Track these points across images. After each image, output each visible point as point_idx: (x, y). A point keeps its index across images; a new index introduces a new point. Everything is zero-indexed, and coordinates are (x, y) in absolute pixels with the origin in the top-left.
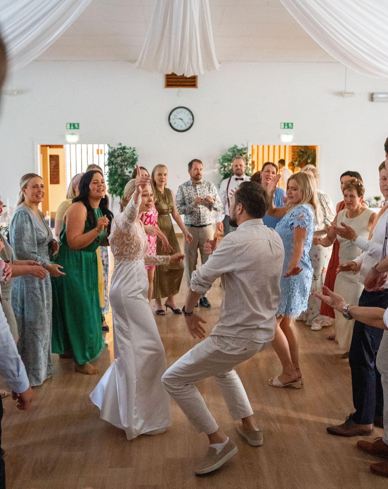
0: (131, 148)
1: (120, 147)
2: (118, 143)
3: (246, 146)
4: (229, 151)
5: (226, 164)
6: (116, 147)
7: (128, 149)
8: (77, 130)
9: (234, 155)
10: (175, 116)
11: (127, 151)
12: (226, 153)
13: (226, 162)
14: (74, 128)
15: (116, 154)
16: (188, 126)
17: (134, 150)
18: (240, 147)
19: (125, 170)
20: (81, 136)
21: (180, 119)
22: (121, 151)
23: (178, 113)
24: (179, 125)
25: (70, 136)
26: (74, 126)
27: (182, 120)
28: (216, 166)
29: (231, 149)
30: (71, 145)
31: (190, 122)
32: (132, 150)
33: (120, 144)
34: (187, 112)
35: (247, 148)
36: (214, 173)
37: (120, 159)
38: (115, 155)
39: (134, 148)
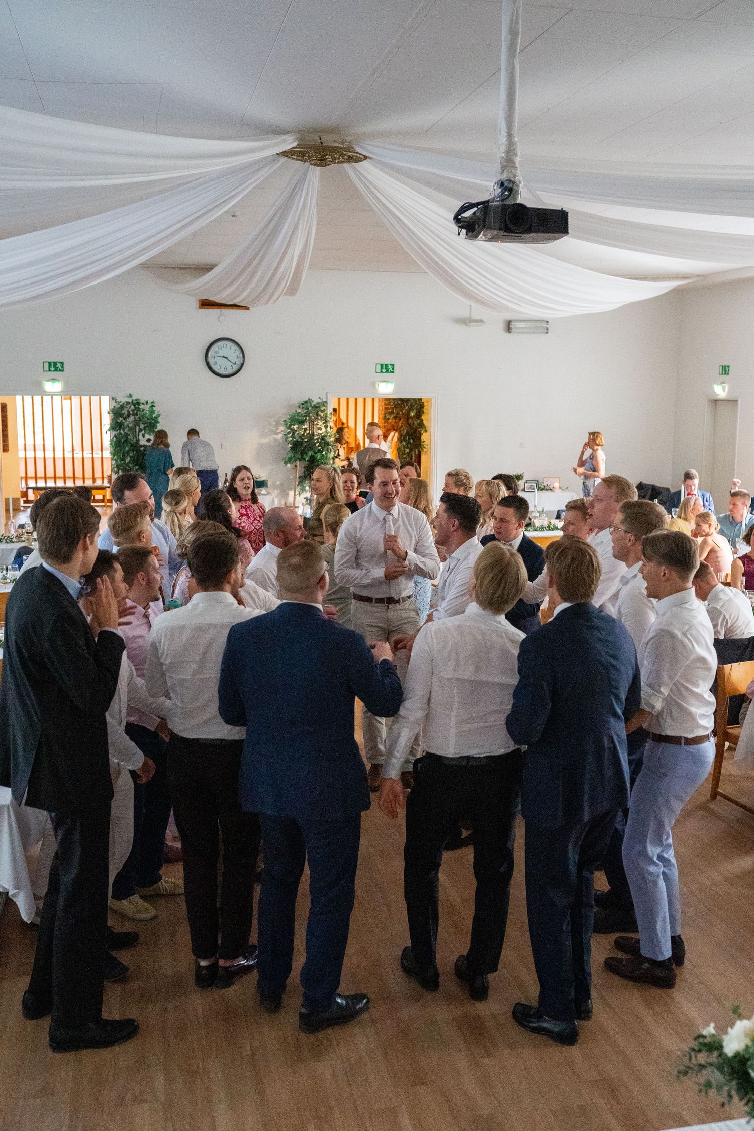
0: (147, 402)
1: (130, 400)
2: (128, 392)
3: (324, 400)
4: (299, 407)
5: (295, 427)
6: (123, 400)
7: (143, 404)
8: (60, 373)
9: (307, 414)
10: (215, 352)
11: (142, 407)
12: (296, 411)
13: (294, 425)
14: (56, 370)
15: (125, 412)
16: (235, 368)
17: (153, 406)
18: (316, 400)
19: (141, 437)
20: (66, 384)
21: (224, 357)
22: (132, 407)
23: (220, 348)
24: (222, 366)
25: (50, 383)
26: (55, 367)
27: (227, 358)
28: (279, 431)
29: (303, 404)
30: (54, 397)
31: (239, 362)
32: (150, 405)
33: (131, 396)
34: (234, 347)
35: (326, 402)
36: (276, 440)
37: (132, 418)
38: (124, 414)
39: (153, 402)
